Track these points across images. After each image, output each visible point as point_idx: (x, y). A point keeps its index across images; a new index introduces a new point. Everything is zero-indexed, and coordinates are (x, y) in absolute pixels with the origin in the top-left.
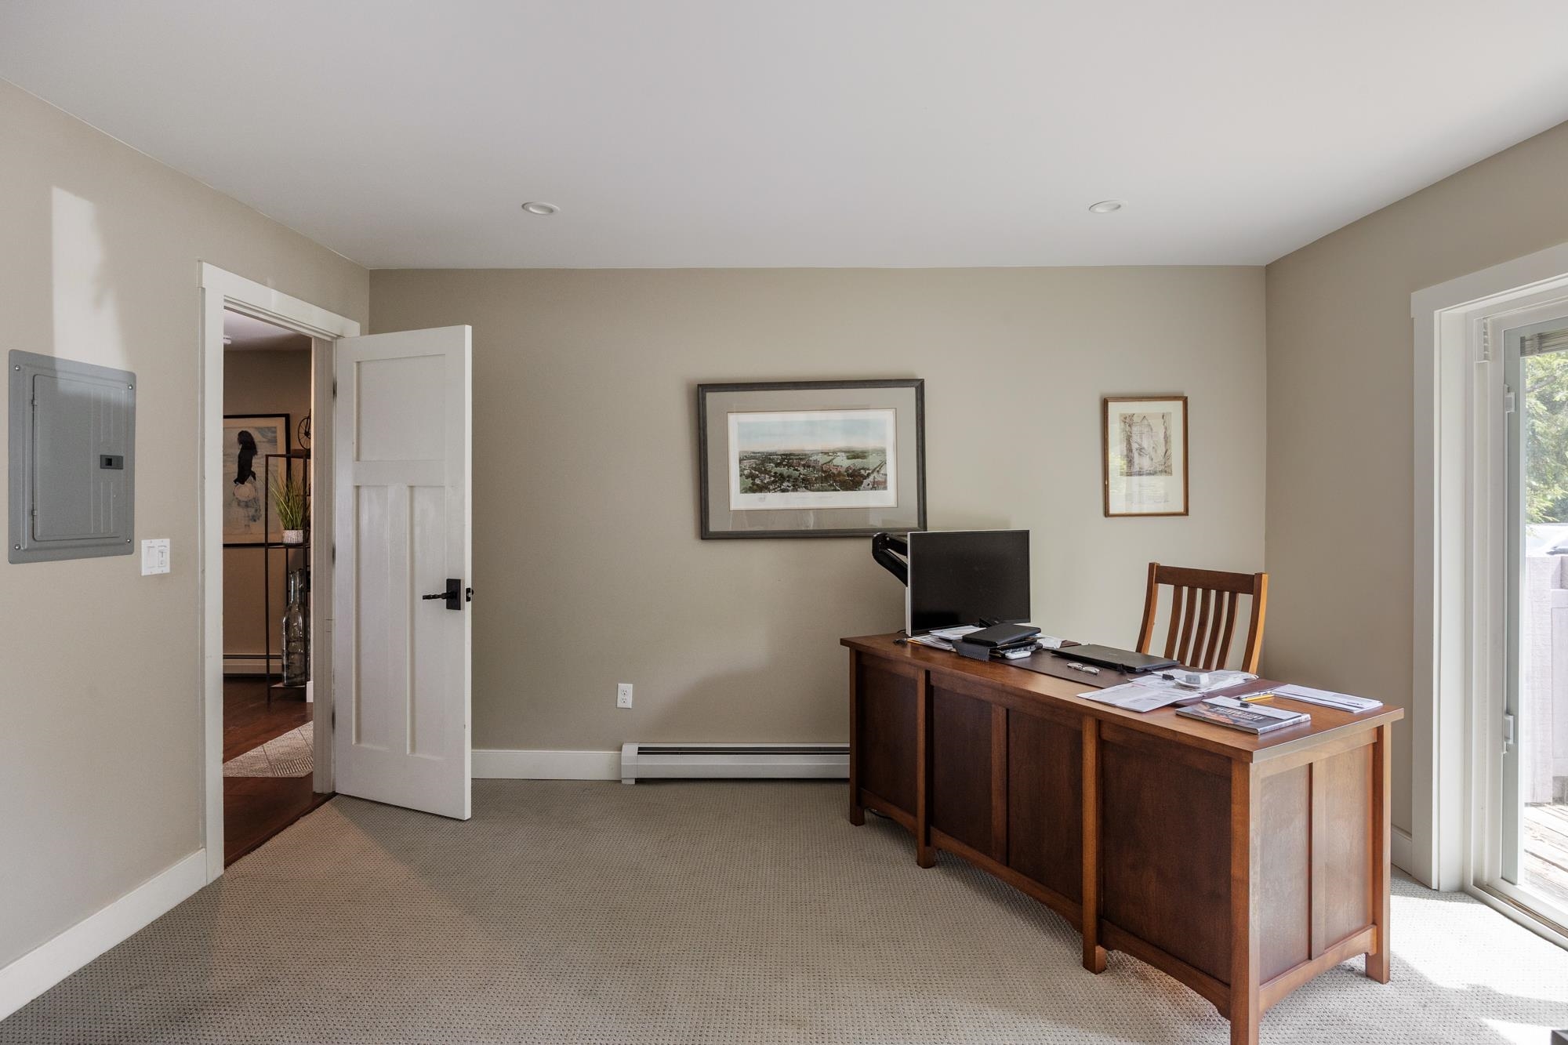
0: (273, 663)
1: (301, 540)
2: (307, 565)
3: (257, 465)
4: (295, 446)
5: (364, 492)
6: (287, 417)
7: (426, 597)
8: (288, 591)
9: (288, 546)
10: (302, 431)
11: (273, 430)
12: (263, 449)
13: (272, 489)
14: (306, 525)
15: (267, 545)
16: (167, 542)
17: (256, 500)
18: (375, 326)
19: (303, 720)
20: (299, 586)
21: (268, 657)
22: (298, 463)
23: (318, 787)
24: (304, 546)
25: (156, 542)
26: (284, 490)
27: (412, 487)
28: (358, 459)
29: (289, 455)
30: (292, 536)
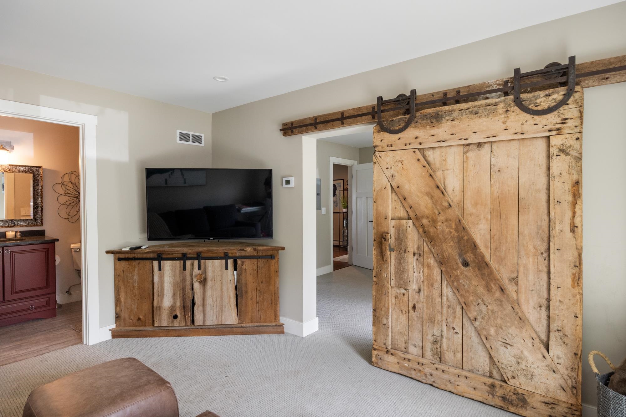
0: (341, 243)
1: (346, 211)
2: (348, 218)
3: (337, 192)
4: (345, 188)
5: (358, 199)
6: (343, 180)
7: (370, 222)
8: (344, 224)
9: (344, 213)
10: (347, 184)
11: (340, 183)
12: (338, 188)
13: (340, 198)
14: (347, 207)
15: (339, 213)
16: (325, 208)
17: (337, 201)
18: (361, 162)
19: (347, 254)
20: (346, 223)
21: (340, 241)
22: (346, 192)
23: (349, 264)
24: (347, 213)
25: (324, 208)
26: (343, 199)
27: (367, 198)
28: (357, 192)
29: (344, 190)
30: (345, 210)
